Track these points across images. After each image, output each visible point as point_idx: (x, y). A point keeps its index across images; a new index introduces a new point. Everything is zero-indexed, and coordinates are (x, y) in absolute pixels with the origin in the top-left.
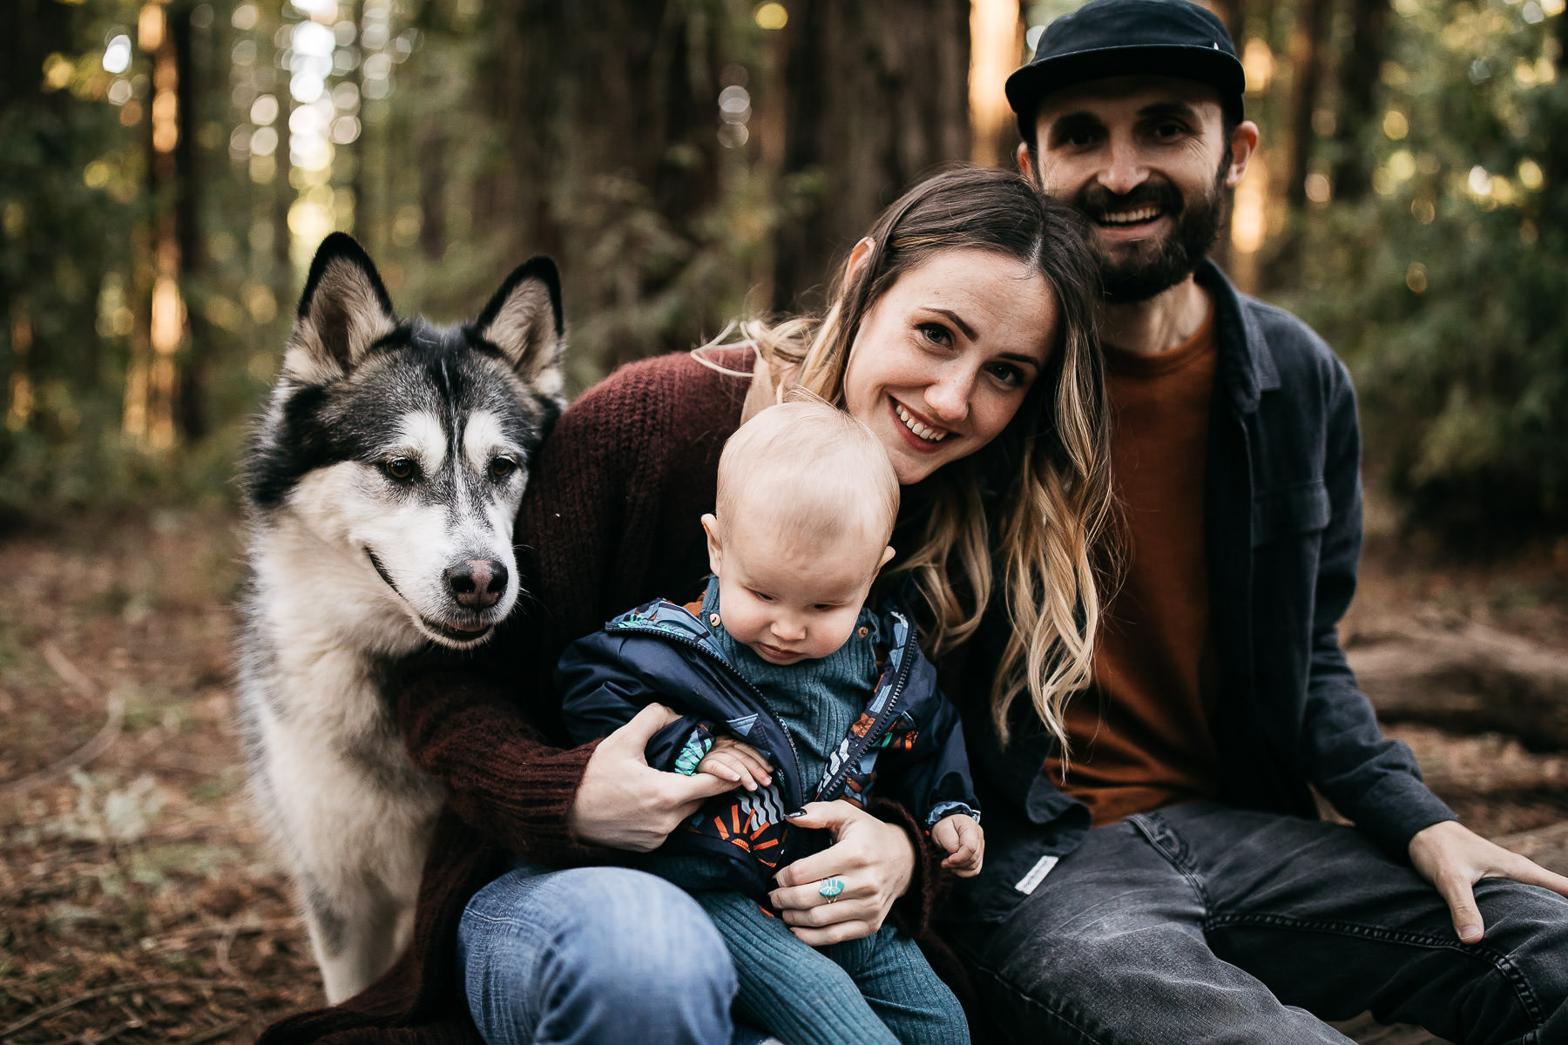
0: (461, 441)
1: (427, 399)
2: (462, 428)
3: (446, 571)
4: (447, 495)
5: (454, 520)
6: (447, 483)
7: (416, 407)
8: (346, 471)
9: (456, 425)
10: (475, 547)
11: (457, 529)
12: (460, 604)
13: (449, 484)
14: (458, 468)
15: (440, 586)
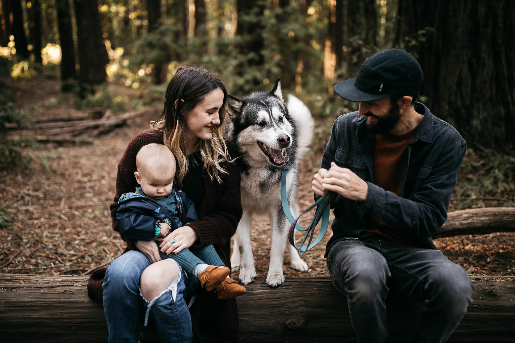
0: (272, 114)
1: (261, 108)
2: (271, 111)
3: (278, 139)
4: (272, 125)
5: (275, 129)
6: (271, 123)
7: (259, 110)
8: (250, 128)
9: (270, 110)
10: (281, 133)
11: (276, 131)
12: (282, 145)
13: (272, 123)
14: (272, 119)
15: (277, 142)
